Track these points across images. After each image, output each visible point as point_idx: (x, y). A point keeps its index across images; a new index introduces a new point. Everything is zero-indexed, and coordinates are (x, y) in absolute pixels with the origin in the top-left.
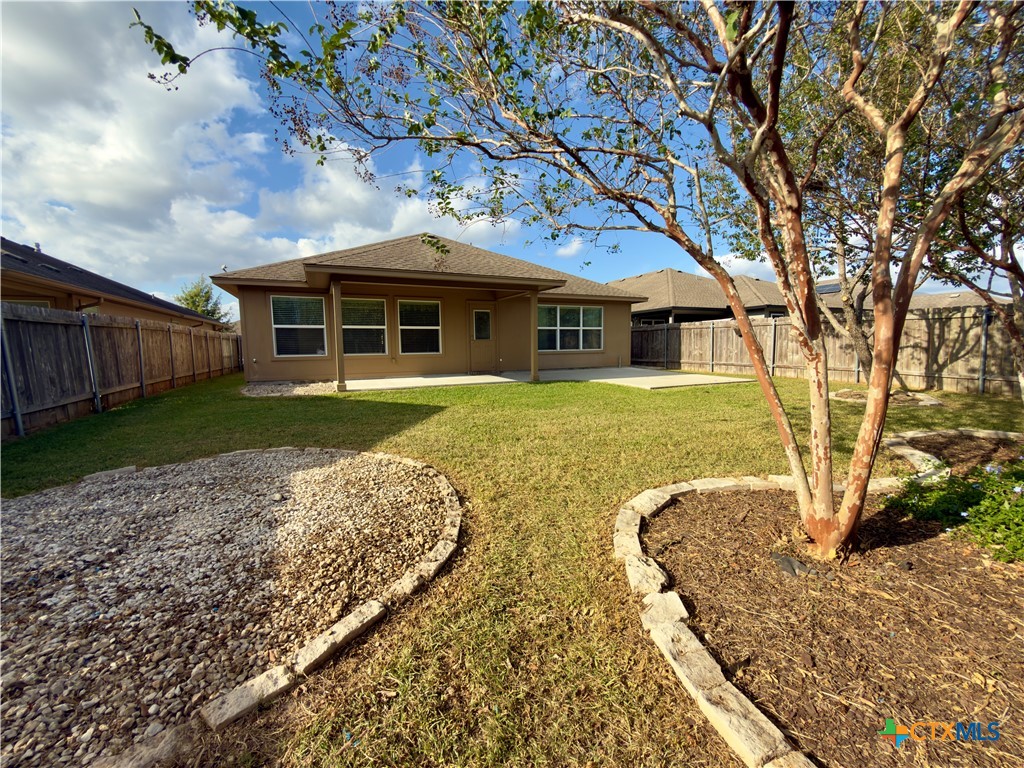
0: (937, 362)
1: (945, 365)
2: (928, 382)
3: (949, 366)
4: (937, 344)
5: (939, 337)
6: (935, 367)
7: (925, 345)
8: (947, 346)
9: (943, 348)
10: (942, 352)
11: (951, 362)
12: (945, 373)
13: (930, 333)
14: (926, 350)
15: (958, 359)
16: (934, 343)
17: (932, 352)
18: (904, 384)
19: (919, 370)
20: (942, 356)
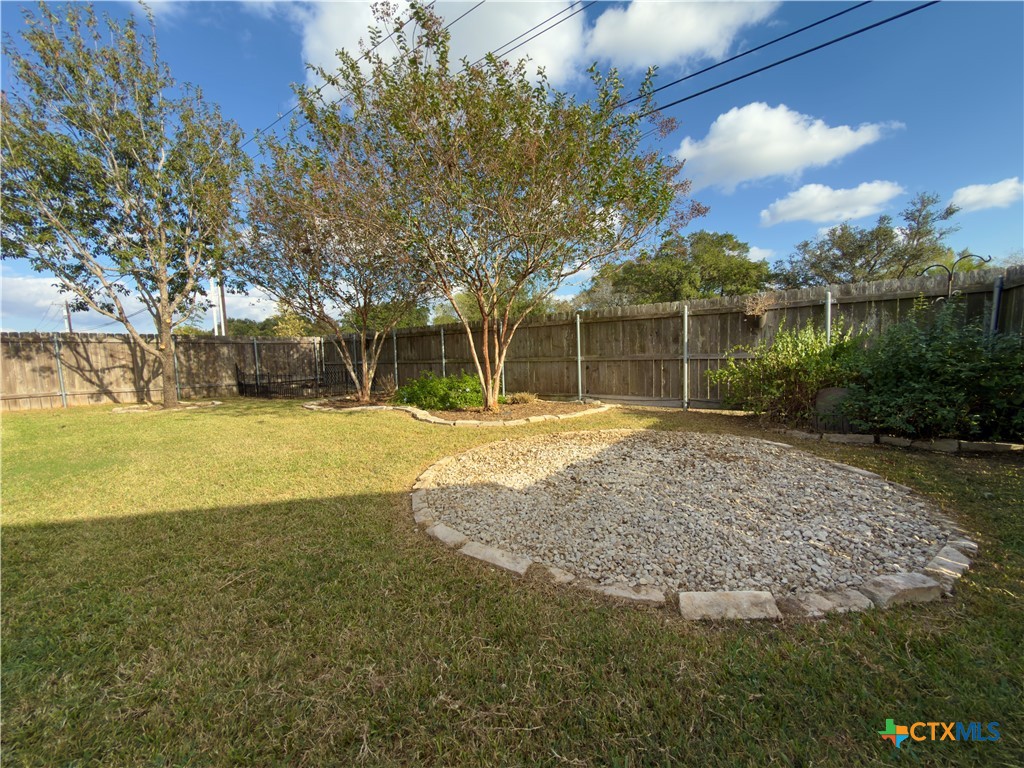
0: (142, 379)
1: (149, 381)
2: (138, 396)
3: (153, 381)
4: (140, 365)
5: (141, 359)
6: (142, 383)
7: (131, 366)
8: (149, 366)
9: (146, 367)
10: (145, 371)
11: (154, 378)
12: (151, 386)
13: (134, 355)
14: (133, 370)
15: (158, 375)
16: (137, 363)
17: (137, 371)
18: (116, 401)
19: (129, 387)
20: (146, 374)
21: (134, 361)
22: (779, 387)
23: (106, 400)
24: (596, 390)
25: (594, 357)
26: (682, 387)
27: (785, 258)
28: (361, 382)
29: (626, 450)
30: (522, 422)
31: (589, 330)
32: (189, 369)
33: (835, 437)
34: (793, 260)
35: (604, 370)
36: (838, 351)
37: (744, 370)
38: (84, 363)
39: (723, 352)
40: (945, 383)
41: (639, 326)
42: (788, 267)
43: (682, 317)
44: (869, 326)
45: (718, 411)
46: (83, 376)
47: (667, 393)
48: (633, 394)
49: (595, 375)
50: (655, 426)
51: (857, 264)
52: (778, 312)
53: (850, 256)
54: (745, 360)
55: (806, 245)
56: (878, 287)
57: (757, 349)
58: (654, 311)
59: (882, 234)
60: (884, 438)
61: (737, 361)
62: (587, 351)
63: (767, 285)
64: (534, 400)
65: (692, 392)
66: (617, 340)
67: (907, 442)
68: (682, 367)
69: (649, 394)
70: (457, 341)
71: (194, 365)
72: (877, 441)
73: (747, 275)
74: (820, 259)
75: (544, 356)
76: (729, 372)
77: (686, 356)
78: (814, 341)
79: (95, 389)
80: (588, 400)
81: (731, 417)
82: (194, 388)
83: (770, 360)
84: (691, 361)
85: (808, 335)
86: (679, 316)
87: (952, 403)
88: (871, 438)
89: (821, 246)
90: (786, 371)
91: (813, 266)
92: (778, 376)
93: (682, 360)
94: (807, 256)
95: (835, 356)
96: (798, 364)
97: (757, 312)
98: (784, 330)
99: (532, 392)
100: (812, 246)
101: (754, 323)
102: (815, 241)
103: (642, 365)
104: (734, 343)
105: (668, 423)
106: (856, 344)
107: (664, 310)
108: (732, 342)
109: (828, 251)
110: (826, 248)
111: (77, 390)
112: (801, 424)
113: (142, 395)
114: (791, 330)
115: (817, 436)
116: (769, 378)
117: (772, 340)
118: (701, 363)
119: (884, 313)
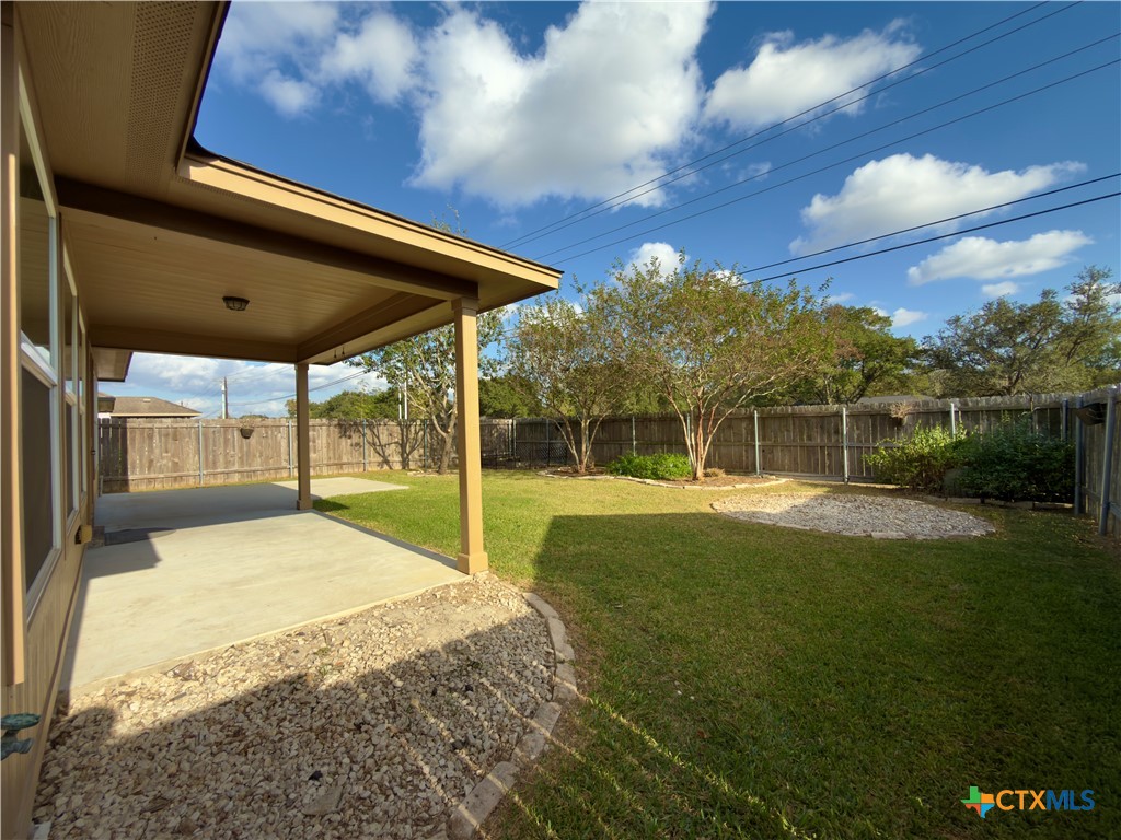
0: (406, 452)
1: (409, 454)
2: (403, 465)
3: (411, 454)
6: (405, 455)
7: (401, 442)
10: (408, 447)
11: (412, 452)
12: (410, 457)
13: (402, 434)
14: (401, 445)
15: (414, 450)
16: (404, 440)
17: (403, 446)
18: (391, 468)
19: (398, 458)
20: (408, 449)
21: (402, 439)
22: (916, 467)
23: (386, 467)
24: (771, 468)
25: (768, 443)
26: (843, 467)
27: (934, 334)
28: (580, 456)
29: (820, 500)
30: (730, 488)
31: (764, 424)
32: (432, 445)
33: (955, 500)
34: (943, 335)
35: (778, 454)
36: (958, 445)
37: (891, 456)
38: (376, 440)
39: (874, 441)
40: (1017, 467)
41: (806, 421)
42: (939, 343)
43: (841, 416)
44: (982, 428)
45: (873, 485)
46: (375, 449)
47: (831, 471)
48: (802, 471)
49: (770, 456)
50: (828, 492)
51: (1019, 340)
52: (915, 415)
53: (1010, 333)
54: (892, 448)
55: (957, 320)
56: (987, 401)
57: (900, 441)
58: (818, 410)
59: (1046, 311)
60: (987, 501)
61: (886, 449)
62: (764, 438)
63: (914, 361)
64: (722, 474)
65: (851, 471)
66: (788, 431)
67: (1002, 503)
68: (843, 452)
69: (816, 471)
70: (647, 427)
71: (435, 443)
72: (983, 502)
73: (890, 352)
74: (974, 334)
75: (725, 440)
76: (880, 457)
77: (845, 444)
78: (939, 437)
79: (381, 459)
80: (765, 475)
81: (883, 489)
82: (433, 460)
83: (910, 449)
84: (850, 448)
85: (937, 433)
86: (838, 415)
87: (1020, 478)
88: (978, 500)
89: (975, 321)
90: (922, 457)
91: (967, 342)
92: (916, 460)
93: (842, 447)
94: (959, 331)
95: (955, 448)
96: (929, 453)
97: (900, 415)
98: (920, 428)
99: (720, 468)
100: (965, 321)
101: (898, 422)
102: (968, 316)
103: (810, 450)
104: (883, 436)
105: (836, 490)
106: (969, 441)
107: (826, 410)
108: (881, 434)
109: (984, 325)
110: (981, 322)
111: (372, 460)
112: (933, 491)
113: (405, 464)
114: (925, 429)
115: (943, 500)
116: (910, 461)
117: (911, 436)
118: (856, 450)
119: (993, 419)
